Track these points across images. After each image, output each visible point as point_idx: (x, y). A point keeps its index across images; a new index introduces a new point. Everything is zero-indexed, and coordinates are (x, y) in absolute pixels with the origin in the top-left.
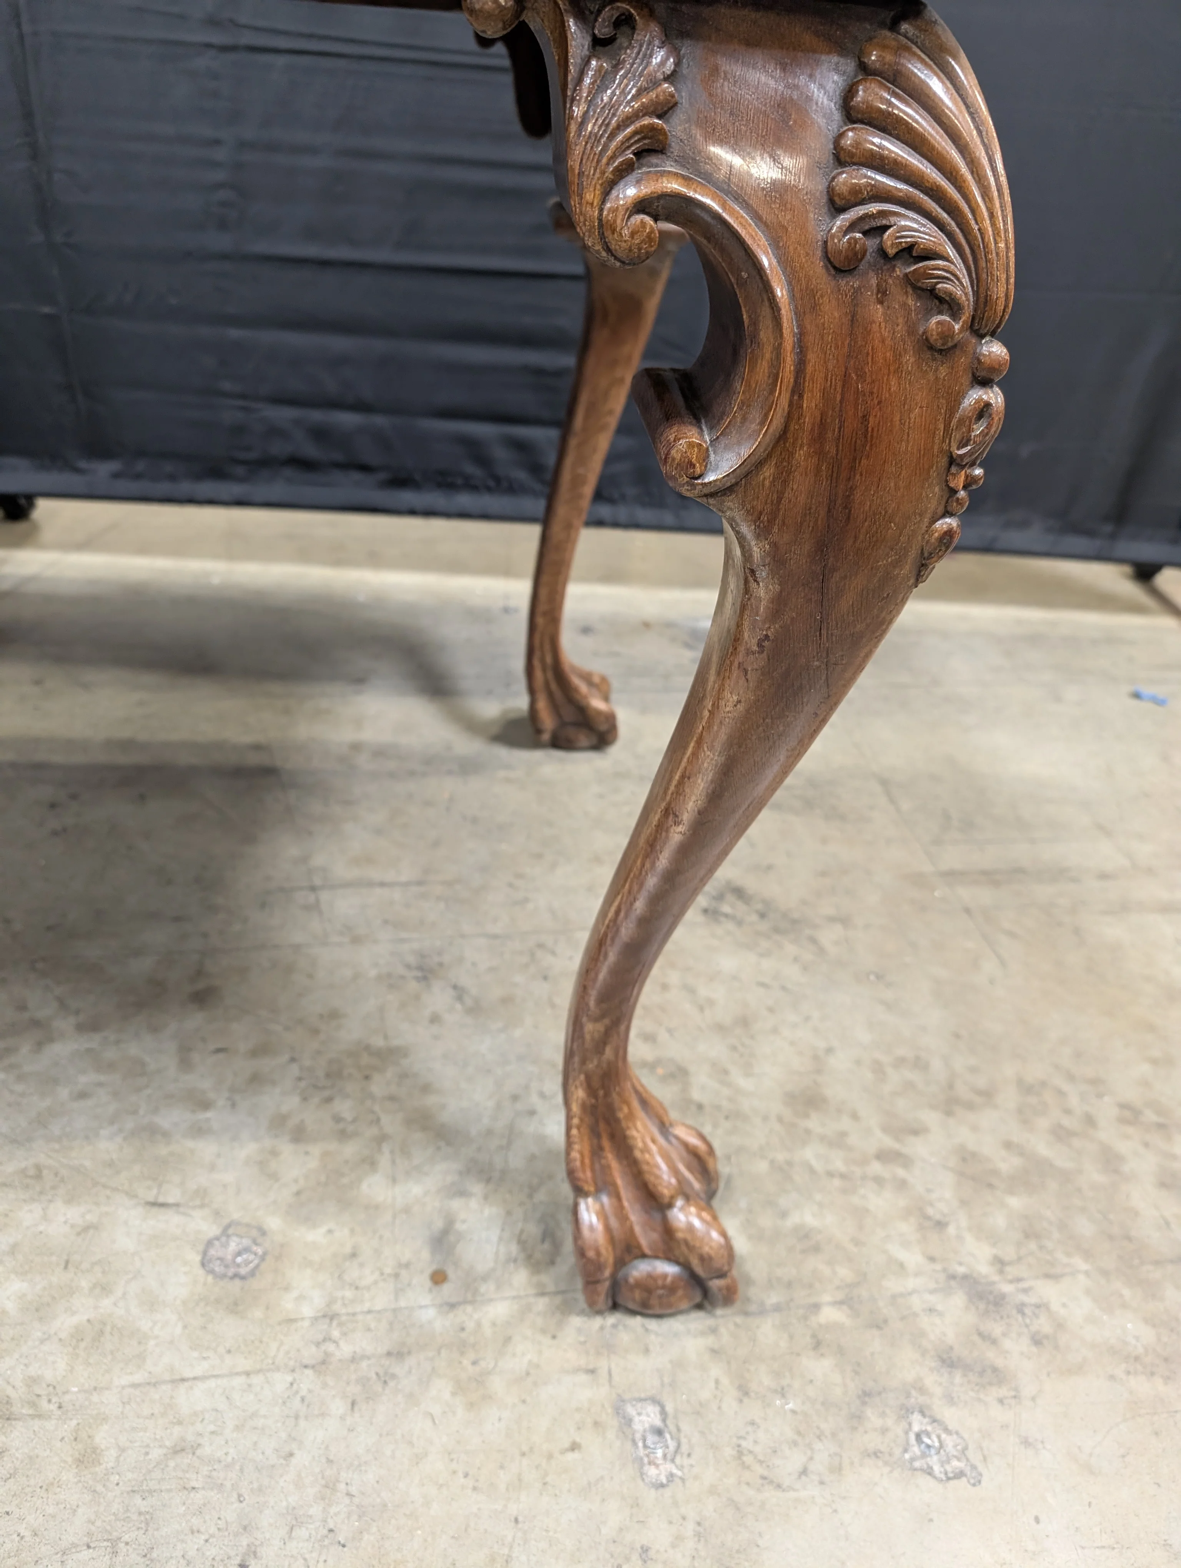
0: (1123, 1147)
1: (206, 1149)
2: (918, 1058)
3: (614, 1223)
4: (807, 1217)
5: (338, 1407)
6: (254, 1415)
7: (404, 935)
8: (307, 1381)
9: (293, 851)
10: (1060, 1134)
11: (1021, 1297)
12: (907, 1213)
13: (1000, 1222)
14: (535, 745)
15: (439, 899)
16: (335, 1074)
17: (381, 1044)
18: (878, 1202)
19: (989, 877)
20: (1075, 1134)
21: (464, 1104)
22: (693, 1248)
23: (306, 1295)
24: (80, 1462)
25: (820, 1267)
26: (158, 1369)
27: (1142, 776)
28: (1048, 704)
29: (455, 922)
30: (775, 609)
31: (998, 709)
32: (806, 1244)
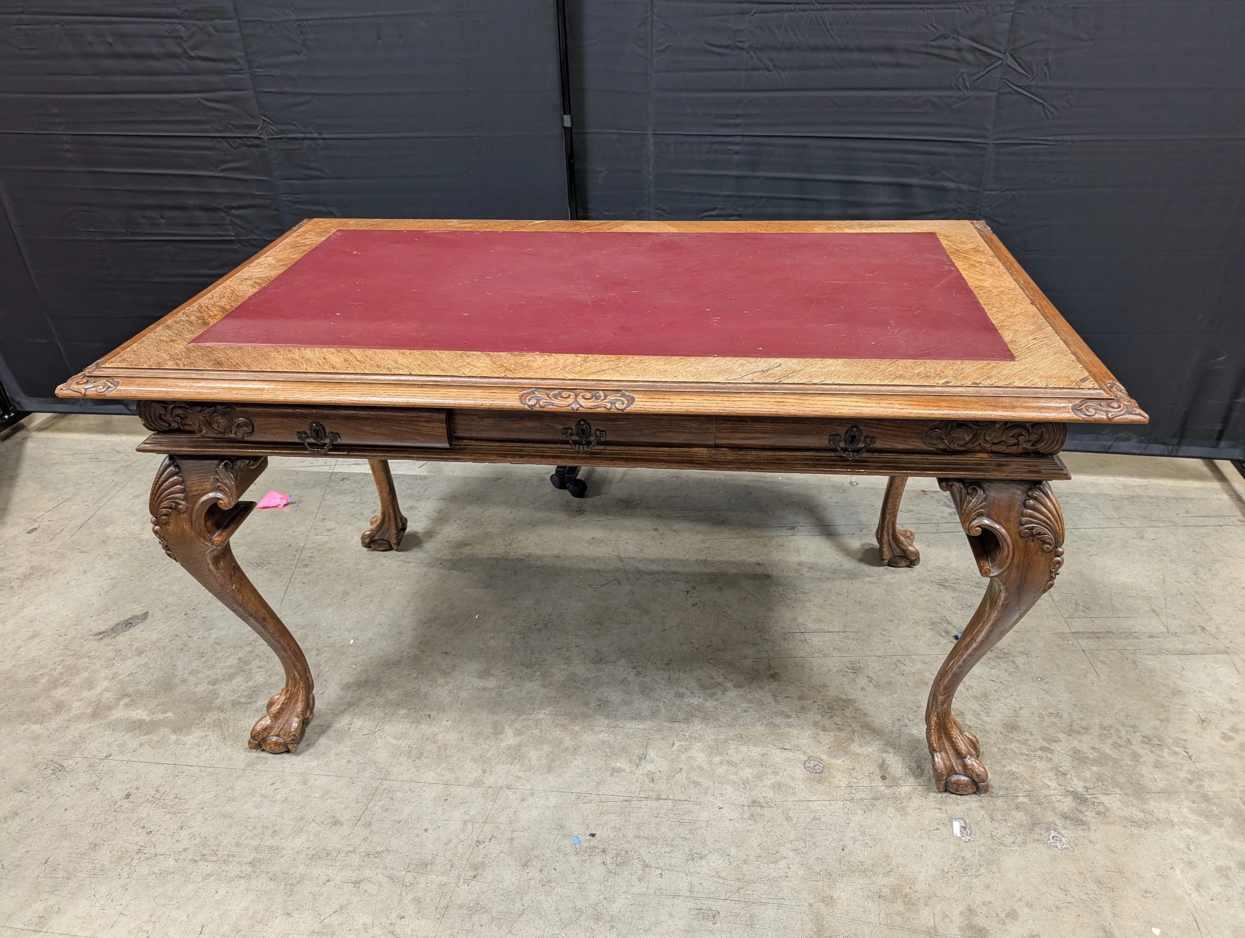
0: (1141, 752)
1: (794, 732)
2: (1058, 713)
3: (947, 762)
4: (1013, 768)
5: (860, 812)
6: (835, 812)
7: (843, 655)
8: (848, 804)
9: (789, 615)
10: (1115, 746)
11: (1094, 800)
12: (1051, 769)
13: (1088, 775)
14: (880, 565)
15: (853, 639)
16: (831, 708)
17: (845, 697)
18: (1041, 765)
19: (1095, 635)
20: (1122, 746)
21: (880, 721)
22: (973, 771)
23: (841, 780)
24: (787, 820)
25: (1018, 784)
26: (801, 797)
27: (1181, 583)
28: (1136, 540)
29: (862, 649)
30: (1006, 599)
31: (1108, 544)
32: (1013, 777)
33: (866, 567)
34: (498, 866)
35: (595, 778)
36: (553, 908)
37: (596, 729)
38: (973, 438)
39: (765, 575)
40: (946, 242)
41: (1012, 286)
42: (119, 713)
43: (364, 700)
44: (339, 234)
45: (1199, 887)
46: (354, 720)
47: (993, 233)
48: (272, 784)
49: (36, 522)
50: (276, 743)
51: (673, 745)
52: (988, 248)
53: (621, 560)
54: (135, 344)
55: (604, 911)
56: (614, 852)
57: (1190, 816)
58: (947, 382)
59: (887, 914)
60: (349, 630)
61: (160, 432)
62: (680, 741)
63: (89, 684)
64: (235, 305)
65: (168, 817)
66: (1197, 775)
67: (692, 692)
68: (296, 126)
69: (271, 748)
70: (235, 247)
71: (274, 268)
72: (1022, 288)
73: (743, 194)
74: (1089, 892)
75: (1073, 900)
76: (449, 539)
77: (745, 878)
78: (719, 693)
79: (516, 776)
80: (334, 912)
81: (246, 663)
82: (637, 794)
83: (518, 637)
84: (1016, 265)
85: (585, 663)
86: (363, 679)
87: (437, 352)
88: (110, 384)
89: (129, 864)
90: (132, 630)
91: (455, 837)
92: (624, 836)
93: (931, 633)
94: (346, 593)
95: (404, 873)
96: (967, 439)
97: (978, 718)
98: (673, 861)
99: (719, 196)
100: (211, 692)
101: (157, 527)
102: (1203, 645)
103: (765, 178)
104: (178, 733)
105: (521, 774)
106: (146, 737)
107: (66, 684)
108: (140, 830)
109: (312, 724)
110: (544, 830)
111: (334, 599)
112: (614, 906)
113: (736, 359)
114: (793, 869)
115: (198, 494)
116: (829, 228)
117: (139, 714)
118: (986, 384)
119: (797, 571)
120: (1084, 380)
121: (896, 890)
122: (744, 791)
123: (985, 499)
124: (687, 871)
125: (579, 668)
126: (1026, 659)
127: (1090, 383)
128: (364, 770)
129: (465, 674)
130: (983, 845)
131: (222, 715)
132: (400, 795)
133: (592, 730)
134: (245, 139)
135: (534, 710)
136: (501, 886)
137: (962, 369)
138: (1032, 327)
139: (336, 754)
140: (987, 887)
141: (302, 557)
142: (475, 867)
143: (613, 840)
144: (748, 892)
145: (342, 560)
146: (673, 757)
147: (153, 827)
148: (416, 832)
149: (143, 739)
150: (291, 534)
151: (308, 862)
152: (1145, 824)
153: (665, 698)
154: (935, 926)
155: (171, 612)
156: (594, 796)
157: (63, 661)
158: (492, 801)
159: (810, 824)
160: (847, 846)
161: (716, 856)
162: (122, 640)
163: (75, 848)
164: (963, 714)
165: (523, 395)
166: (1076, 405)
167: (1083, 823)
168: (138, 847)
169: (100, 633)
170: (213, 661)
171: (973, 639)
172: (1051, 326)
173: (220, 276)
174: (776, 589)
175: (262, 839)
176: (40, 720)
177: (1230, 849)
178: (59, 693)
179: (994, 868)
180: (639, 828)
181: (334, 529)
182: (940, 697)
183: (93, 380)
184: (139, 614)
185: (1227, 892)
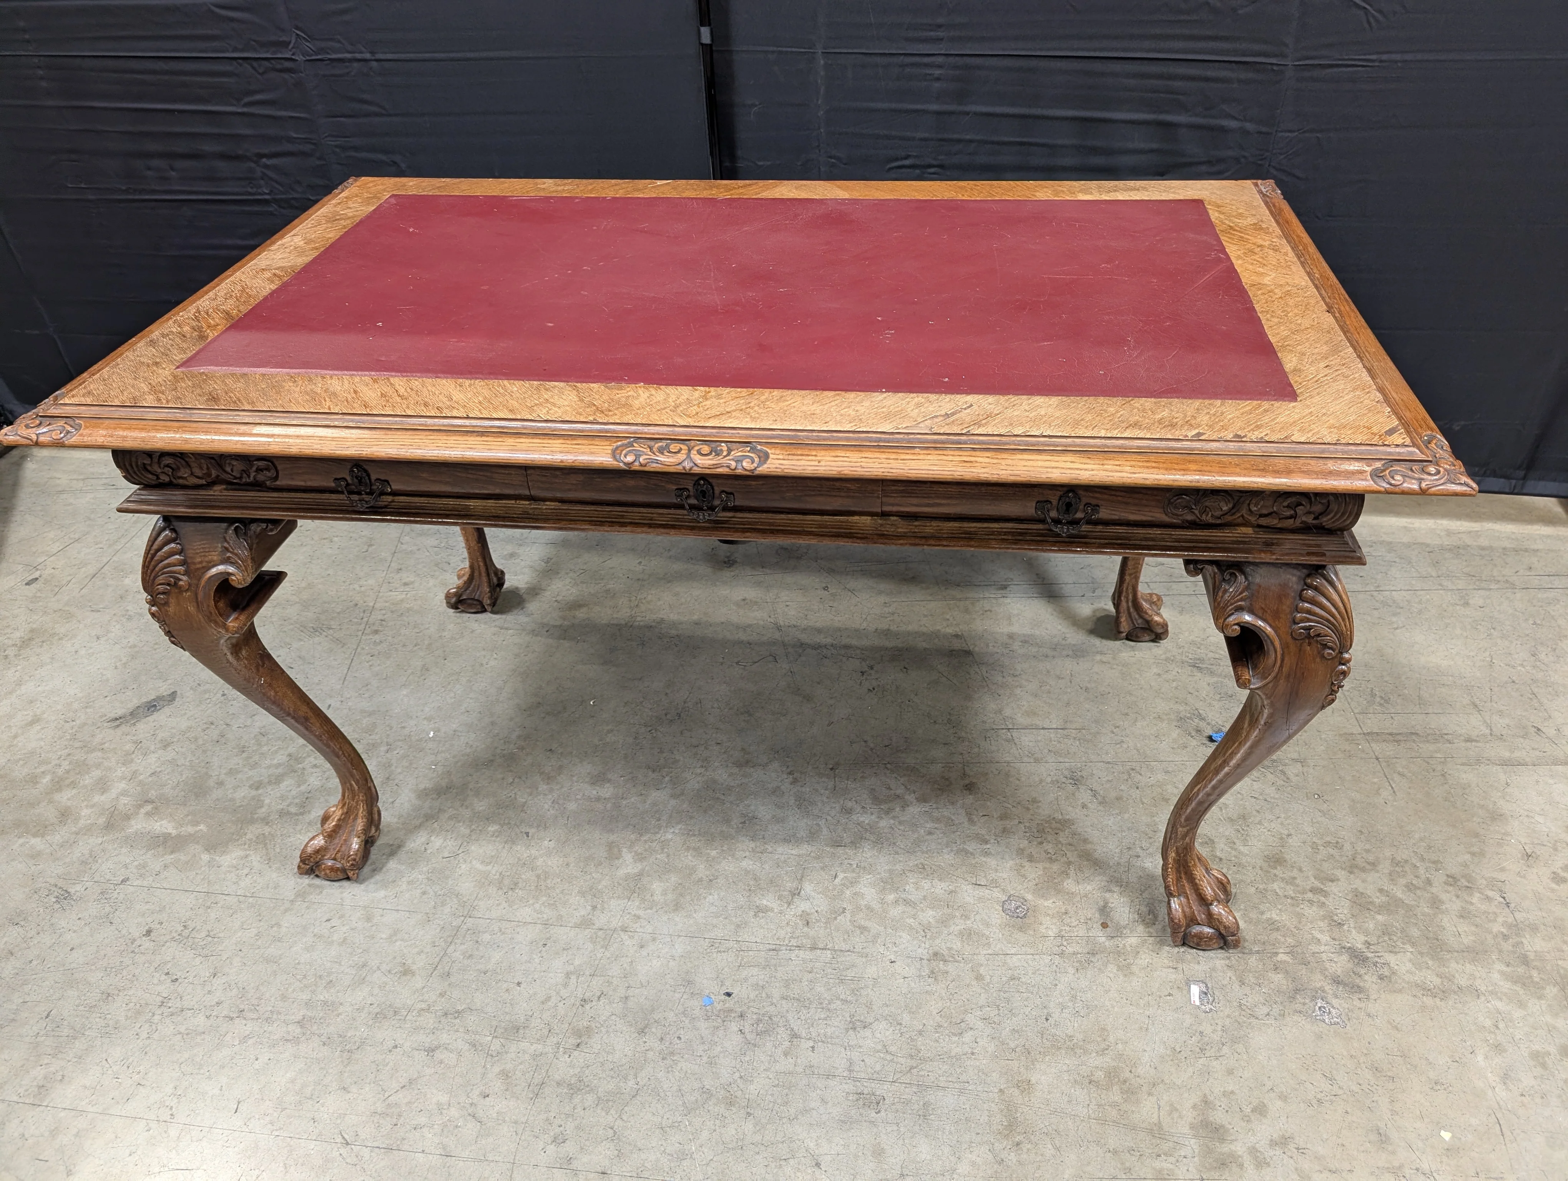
0: (1444, 897)
1: (992, 862)
2: (1337, 843)
3: (1187, 910)
4: (1274, 915)
5: (1071, 970)
6: (1039, 969)
7: (1061, 759)
8: (1057, 960)
9: (993, 706)
10: (1410, 888)
11: (1376, 959)
12: (1324, 918)
13: (1371, 926)
14: (1116, 638)
15: (1075, 738)
16: (1041, 831)
17: (1060, 817)
18: (1310, 912)
19: (1394, 738)
20: (1419, 888)
21: (1105, 849)
22: (1221, 923)
23: (1049, 927)
24: (977, 979)
25: (1279, 937)
26: (997, 949)
27: (1514, 667)
28: (1458, 607)
29: (1086, 753)
30: (1271, 716)
31: (1420, 612)
32: (1272, 927)
33: (1097, 642)
34: (607, 1032)
35: (734, 919)
36: (675, 1088)
37: (739, 854)
38: (1233, 508)
39: (965, 651)
40: (1217, 214)
41: (1303, 283)
42: (138, 824)
43: (445, 811)
44: (393, 201)
45: (1506, 1078)
46: (433, 838)
47: (1284, 198)
48: (328, 920)
49: (37, 570)
50: (332, 869)
51: (835, 877)
52: (1275, 225)
53: (779, 628)
54: (107, 369)
55: (739, 1094)
56: (755, 1017)
57: (1502, 983)
58: (1199, 434)
59: (1099, 1106)
60: (429, 719)
61: (147, 486)
62: (844, 872)
63: (102, 785)
64: (245, 309)
65: (198, 960)
66: (1516, 928)
67: (863, 807)
68: (339, 42)
69: (326, 874)
70: (271, 209)
71: (301, 252)
72: (1316, 287)
73: (946, 136)
74: (1361, 1082)
75: (1340, 1092)
76: (559, 598)
77: (920, 1055)
78: (898, 809)
79: (635, 915)
80: (402, 1088)
81: (298, 760)
82: (787, 942)
83: (643, 729)
84: (1312, 249)
85: (727, 766)
86: (444, 785)
87: (506, 382)
88: (69, 429)
89: (149, 1021)
90: (156, 715)
91: (554, 993)
92: (768, 996)
93: (1178, 731)
94: (425, 669)
95: (490, 1038)
96: (1225, 508)
97: (1232, 848)
98: (829, 1031)
99: (914, 139)
100: (253, 798)
101: (154, 609)
102: (1537, 753)
103: (975, 113)
104: (212, 851)
105: (641, 913)
106: (172, 856)
107: (73, 785)
108: (164, 977)
109: (379, 843)
110: (668, 986)
111: (411, 677)
112: (752, 1087)
113: (912, 395)
114: (981, 1044)
115: (203, 567)
116: (1056, 193)
117: (164, 826)
118: (1254, 438)
119: (1006, 646)
120: (1391, 432)
121: (1112, 1075)
122: (924, 939)
123: (1247, 588)
124: (846, 1044)
125: (720, 772)
126: (1301, 768)
127: (1399, 438)
128: (443, 904)
129: (575, 779)
130: (1228, 1016)
131: (267, 830)
132: (486, 937)
133: (733, 856)
134: (273, 62)
135: (660, 828)
136: (610, 1058)
137: (1222, 413)
138: (1325, 348)
139: (409, 883)
140: (1230, 1072)
141: (371, 620)
142: (578, 1033)
143: (754, 1001)
144: (922, 1073)
145: (422, 624)
146: (835, 893)
147: (179, 974)
148: (505, 986)
149: (169, 858)
150: (358, 588)
151: (370, 1023)
152: (1443, 993)
153: (829, 815)
154: (1160, 1122)
155: (205, 692)
156: (731, 944)
157: (69, 755)
158: (602, 947)
159: (1007, 986)
160: (1053, 1015)
161: (883, 1025)
162: (144, 728)
163: (83, 998)
164: (1213, 842)
165: (617, 448)
166: (1377, 469)
167: (1360, 990)
168: (161, 999)
169: (117, 719)
170: (256, 758)
171: (1225, 763)
172: (1352, 346)
173: (253, 248)
174: (977, 670)
175: (313, 992)
176: (41, 831)
177: (1551, 1029)
178: (65, 797)
179: (1240, 1047)
180: (787, 986)
181: (412, 583)
182: (1180, 829)
183: (48, 421)
184: (165, 694)
185: (1543, 1086)
